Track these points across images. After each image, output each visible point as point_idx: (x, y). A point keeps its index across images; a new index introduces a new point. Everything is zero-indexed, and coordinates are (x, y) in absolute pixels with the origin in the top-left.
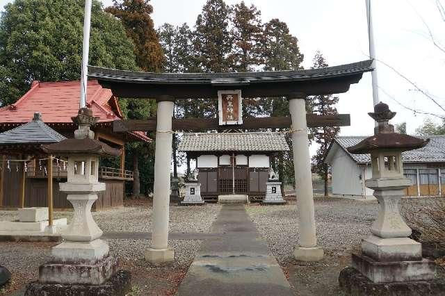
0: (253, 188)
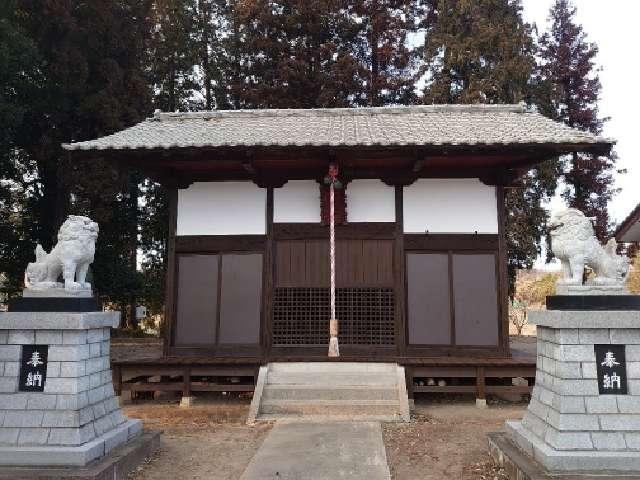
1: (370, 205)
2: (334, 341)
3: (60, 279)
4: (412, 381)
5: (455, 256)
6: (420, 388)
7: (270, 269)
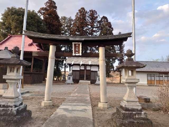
0: (92, 78)
1: (88, 68)
3: (70, 74)
4: (91, 82)
5: (95, 73)
7: (80, 73)
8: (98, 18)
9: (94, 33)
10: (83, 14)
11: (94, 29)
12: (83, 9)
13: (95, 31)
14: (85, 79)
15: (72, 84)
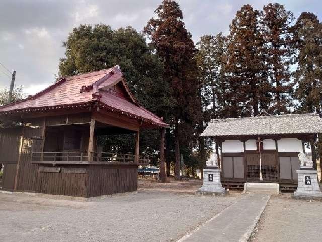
1: (269, 145)
2: (261, 177)
4: (280, 187)
5: (292, 158)
6: (283, 189)
7: (245, 161)
8: (289, 20)
9: (282, 58)
10: (249, 20)
11: (282, 48)
12: (247, 7)
13: (282, 53)
14: (261, 178)
15: (217, 194)
